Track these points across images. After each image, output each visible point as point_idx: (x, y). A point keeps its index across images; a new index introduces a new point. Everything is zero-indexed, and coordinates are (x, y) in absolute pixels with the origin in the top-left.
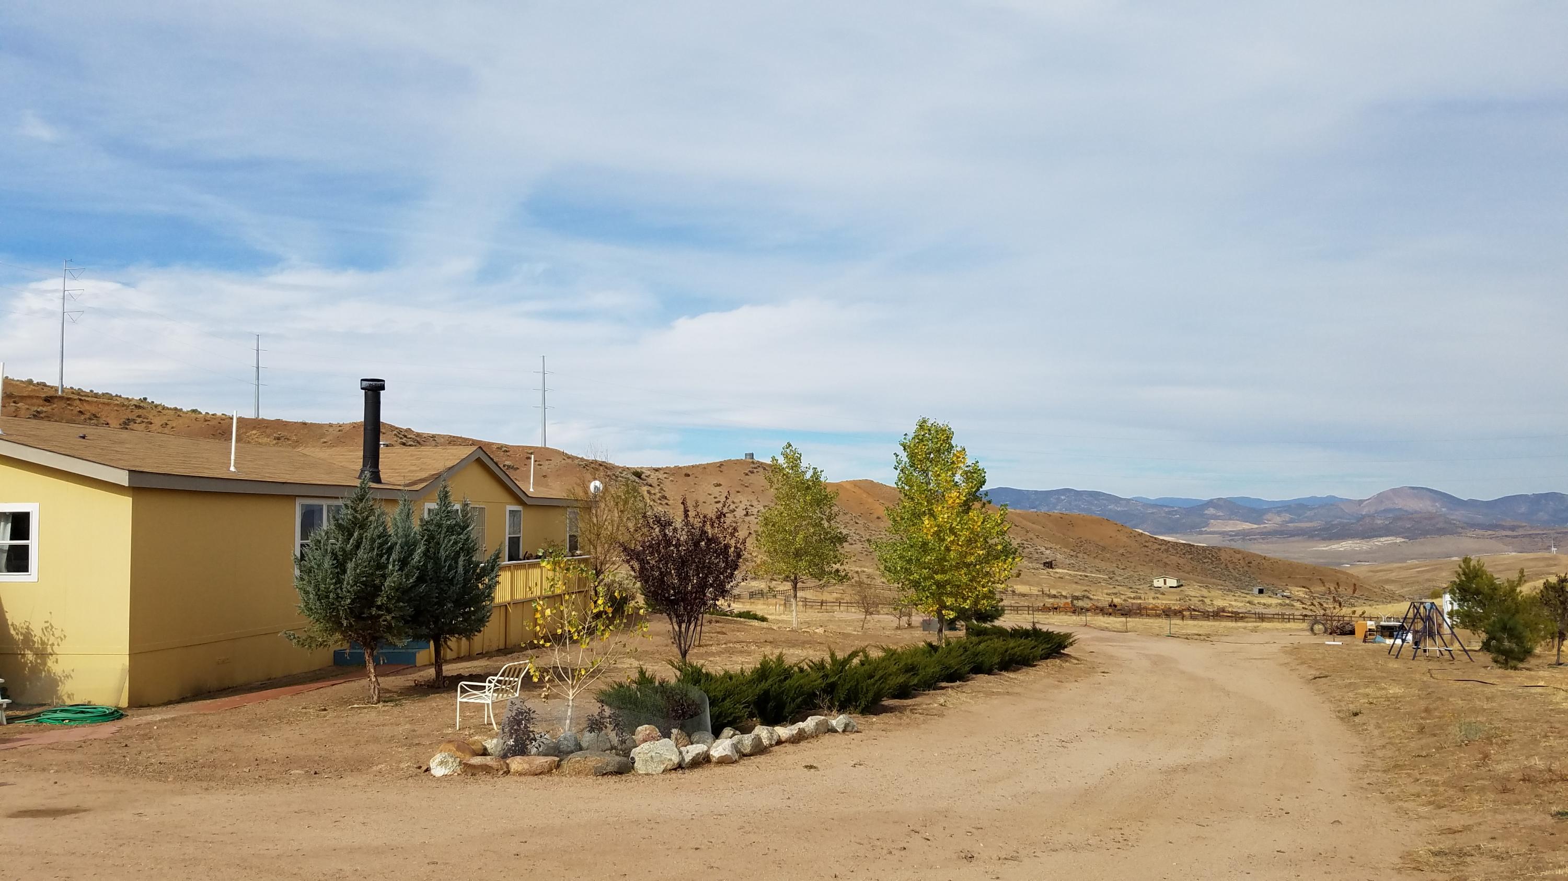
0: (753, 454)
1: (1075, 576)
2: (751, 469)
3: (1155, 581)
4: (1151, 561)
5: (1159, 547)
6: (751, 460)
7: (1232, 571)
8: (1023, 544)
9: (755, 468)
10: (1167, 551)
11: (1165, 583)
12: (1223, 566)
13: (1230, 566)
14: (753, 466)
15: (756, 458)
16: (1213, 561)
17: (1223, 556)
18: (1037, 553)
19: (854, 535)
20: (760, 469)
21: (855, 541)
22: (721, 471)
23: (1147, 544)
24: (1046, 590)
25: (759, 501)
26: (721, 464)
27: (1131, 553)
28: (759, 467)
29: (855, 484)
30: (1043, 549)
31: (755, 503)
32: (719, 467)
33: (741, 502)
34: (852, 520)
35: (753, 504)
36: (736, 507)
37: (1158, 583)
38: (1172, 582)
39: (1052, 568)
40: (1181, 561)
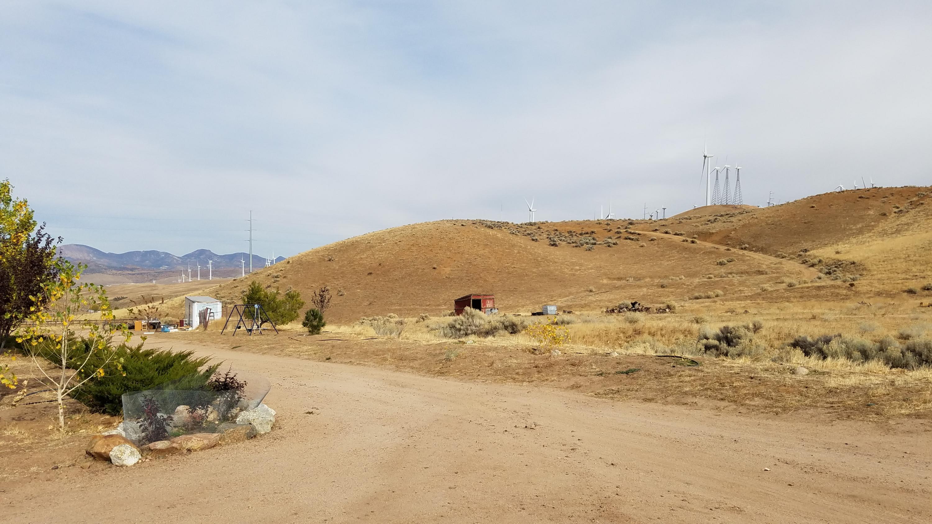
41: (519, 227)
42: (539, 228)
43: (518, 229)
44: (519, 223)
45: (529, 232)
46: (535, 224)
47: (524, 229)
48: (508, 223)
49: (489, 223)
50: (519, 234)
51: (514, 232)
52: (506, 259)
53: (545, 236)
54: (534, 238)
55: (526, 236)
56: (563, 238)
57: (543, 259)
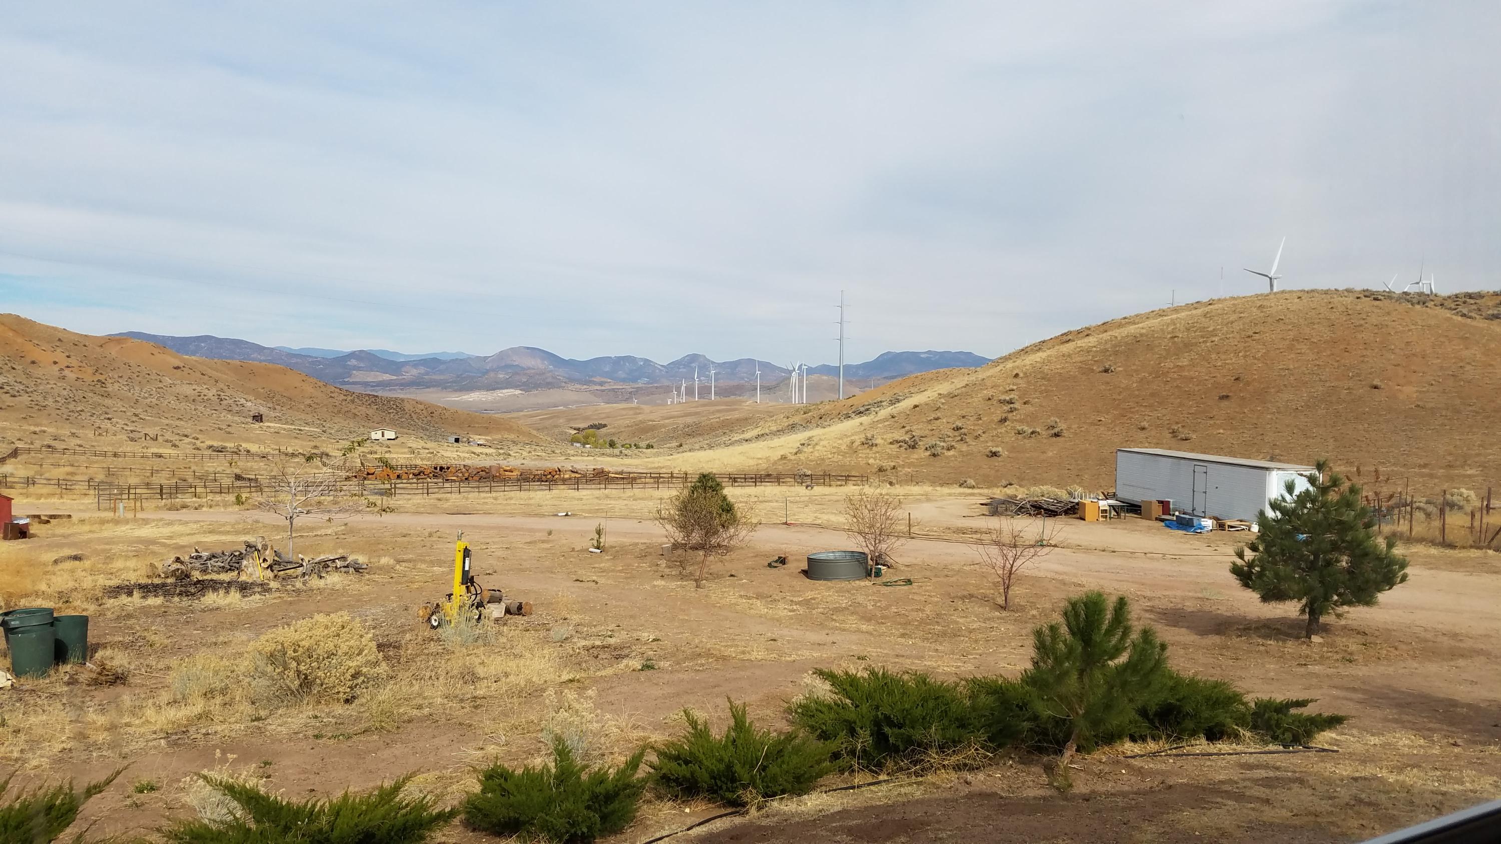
1: (290, 430)
3: (373, 433)
4: (339, 412)
5: (345, 398)
7: (417, 421)
8: (219, 395)
11: (383, 436)
12: (407, 416)
13: (414, 417)
17: (407, 407)
18: (237, 405)
30: (242, 401)
34: (6, 364)
37: (376, 435)
38: (390, 434)
39: (262, 421)
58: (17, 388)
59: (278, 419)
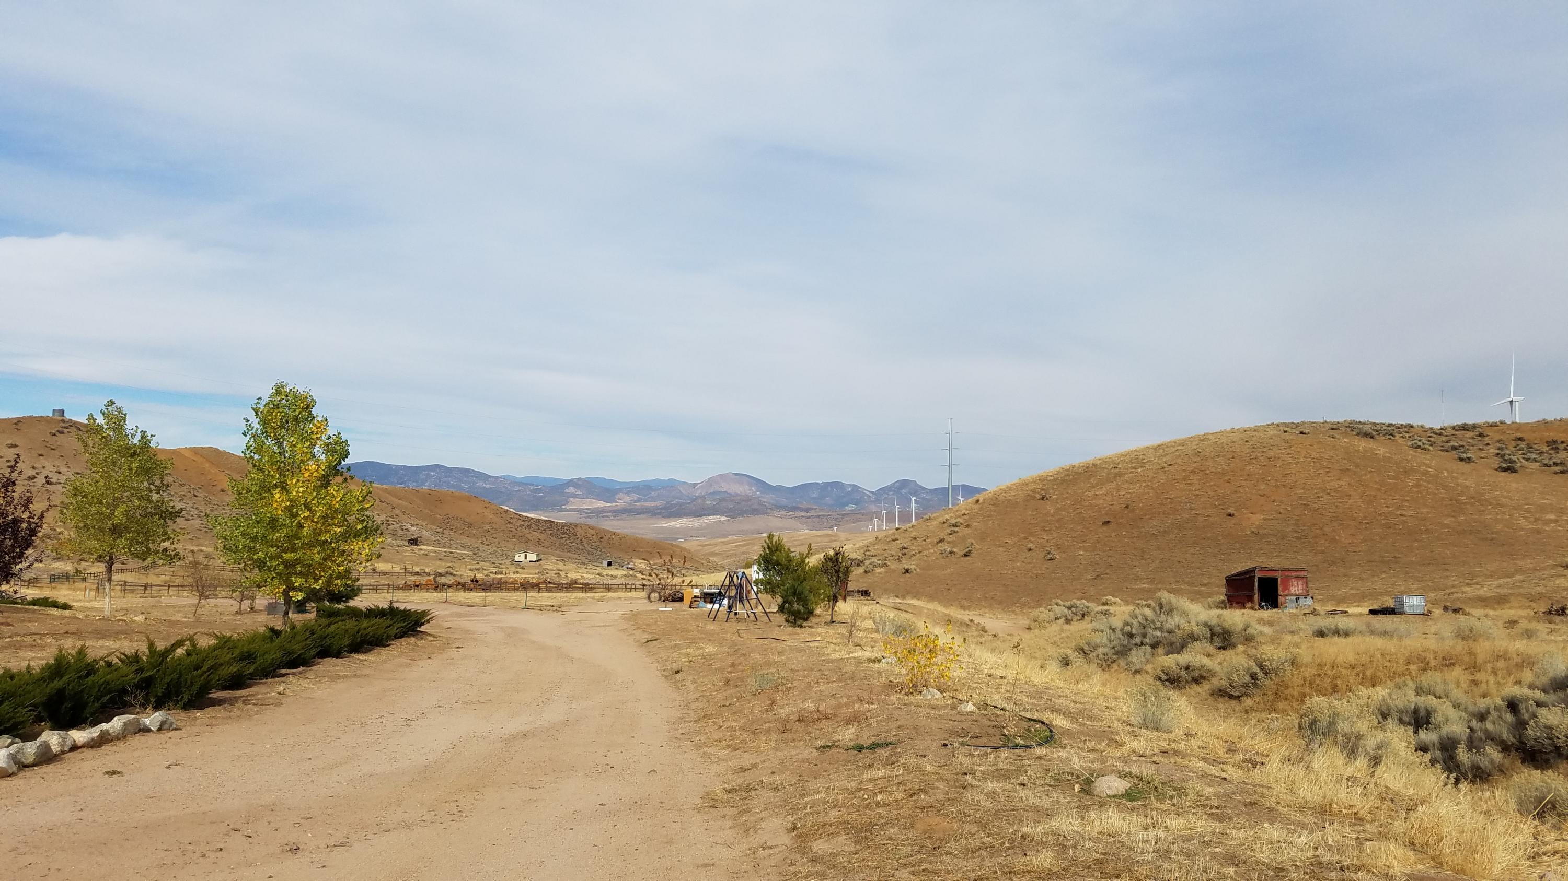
0: (63, 411)
1: (440, 553)
2: (61, 429)
3: (517, 556)
4: (514, 536)
5: (522, 523)
6: (61, 418)
7: (586, 545)
8: (388, 521)
9: (65, 428)
10: (529, 527)
11: (526, 558)
12: (578, 541)
13: (585, 541)
14: (64, 425)
15: (68, 416)
16: (570, 537)
17: (580, 532)
18: (402, 530)
19: (191, 509)
20: (73, 429)
21: (192, 516)
22: (18, 429)
23: (511, 521)
24: (409, 568)
25: (69, 467)
26: (19, 422)
27: (496, 529)
28: (72, 426)
29: (195, 451)
30: (409, 526)
31: (63, 469)
32: (15, 424)
33: (44, 467)
34: (190, 492)
35: (61, 471)
36: (37, 474)
37: (519, 557)
38: (532, 557)
39: (417, 544)
40: (542, 537)
41: (1436, 434)
42: (1481, 435)
43: (1432, 439)
44: (1437, 426)
45: (1456, 444)
46: (1474, 427)
47: (1444, 439)
48: (1412, 427)
49: (1367, 428)
50: (1431, 448)
51: (1420, 443)
52: (1385, 499)
53: (1493, 451)
54: (1465, 456)
55: (1447, 451)
56: (1533, 456)
57: (1473, 498)
58: (192, 513)
59: (437, 543)
